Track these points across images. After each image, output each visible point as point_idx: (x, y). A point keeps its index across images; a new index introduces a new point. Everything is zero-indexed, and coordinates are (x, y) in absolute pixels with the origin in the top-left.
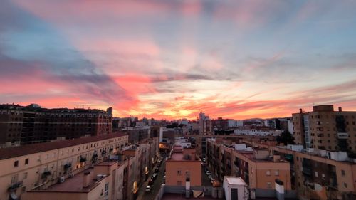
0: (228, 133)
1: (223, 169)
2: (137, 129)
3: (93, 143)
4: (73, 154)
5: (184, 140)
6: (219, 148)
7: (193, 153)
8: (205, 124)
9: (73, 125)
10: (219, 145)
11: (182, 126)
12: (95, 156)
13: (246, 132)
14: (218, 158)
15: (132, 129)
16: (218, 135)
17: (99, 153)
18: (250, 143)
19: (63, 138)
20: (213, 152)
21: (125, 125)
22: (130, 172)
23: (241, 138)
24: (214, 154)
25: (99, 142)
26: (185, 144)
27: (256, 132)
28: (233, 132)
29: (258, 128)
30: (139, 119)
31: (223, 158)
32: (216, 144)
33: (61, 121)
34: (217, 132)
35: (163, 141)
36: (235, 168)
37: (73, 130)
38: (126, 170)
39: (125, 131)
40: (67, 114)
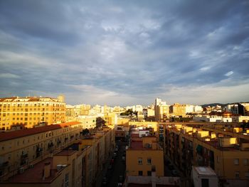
1: (184, 158)
3: (48, 133)
4: (29, 144)
8: (162, 110)
9: (26, 115)
11: (136, 113)
12: (50, 145)
14: (178, 146)
17: (54, 143)
20: (172, 140)
22: (88, 162)
24: (173, 143)
25: (54, 131)
26: (144, 132)
31: (184, 147)
33: (14, 110)
36: (198, 157)
37: (26, 119)
38: (84, 160)
40: (19, 103)
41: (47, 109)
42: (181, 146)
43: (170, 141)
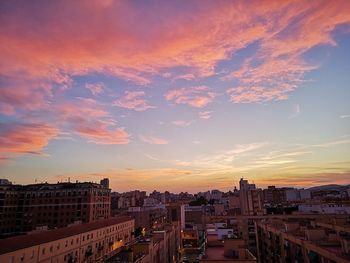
0: (289, 211)
2: (147, 209)
3: (86, 234)
4: (59, 252)
5: (221, 225)
6: (278, 237)
7: (240, 247)
8: (250, 196)
9: (56, 208)
10: (278, 232)
11: (212, 202)
12: (88, 254)
13: (318, 208)
14: (279, 253)
15: (139, 209)
16: (273, 216)
17: (94, 250)
18: (330, 227)
19: (45, 228)
20: (269, 244)
21: (128, 203)
23: (314, 220)
24: (271, 248)
25: (94, 232)
26: (225, 232)
27: (337, 208)
28: (296, 209)
29: (338, 201)
30: (148, 194)
31: (289, 254)
32: (273, 230)
33: (40, 202)
34: (270, 211)
35: (187, 226)
37: (56, 215)
39: (129, 213)
40: (48, 192)
41: (86, 200)
42: (285, 253)
43: (266, 245)
